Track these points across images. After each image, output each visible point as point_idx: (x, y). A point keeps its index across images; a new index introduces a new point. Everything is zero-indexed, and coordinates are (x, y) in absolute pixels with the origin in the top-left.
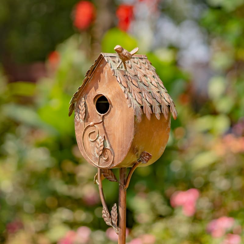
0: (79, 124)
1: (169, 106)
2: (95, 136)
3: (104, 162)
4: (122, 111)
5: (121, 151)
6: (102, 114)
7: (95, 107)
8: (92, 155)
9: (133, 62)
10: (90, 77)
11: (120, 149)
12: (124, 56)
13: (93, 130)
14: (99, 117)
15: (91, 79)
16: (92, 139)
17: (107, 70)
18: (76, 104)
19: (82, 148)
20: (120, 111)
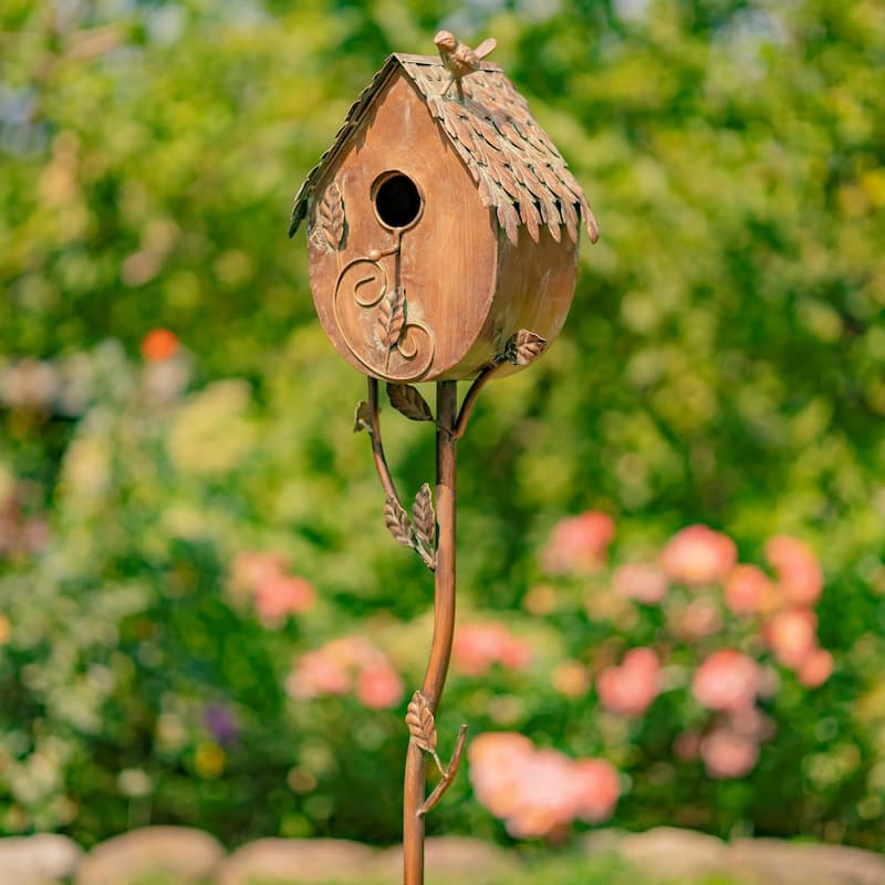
0: (323, 258)
1: (577, 206)
2: (375, 291)
3: (404, 365)
4: (459, 217)
5: (458, 330)
6: (395, 226)
7: (375, 207)
8: (366, 344)
9: (472, 82)
10: (357, 123)
11: (454, 326)
12: (462, 62)
13: (368, 272)
14: (388, 237)
15: (360, 128)
16: (364, 298)
17: (411, 104)
18: (310, 201)
19: (333, 327)
20: (453, 218)
